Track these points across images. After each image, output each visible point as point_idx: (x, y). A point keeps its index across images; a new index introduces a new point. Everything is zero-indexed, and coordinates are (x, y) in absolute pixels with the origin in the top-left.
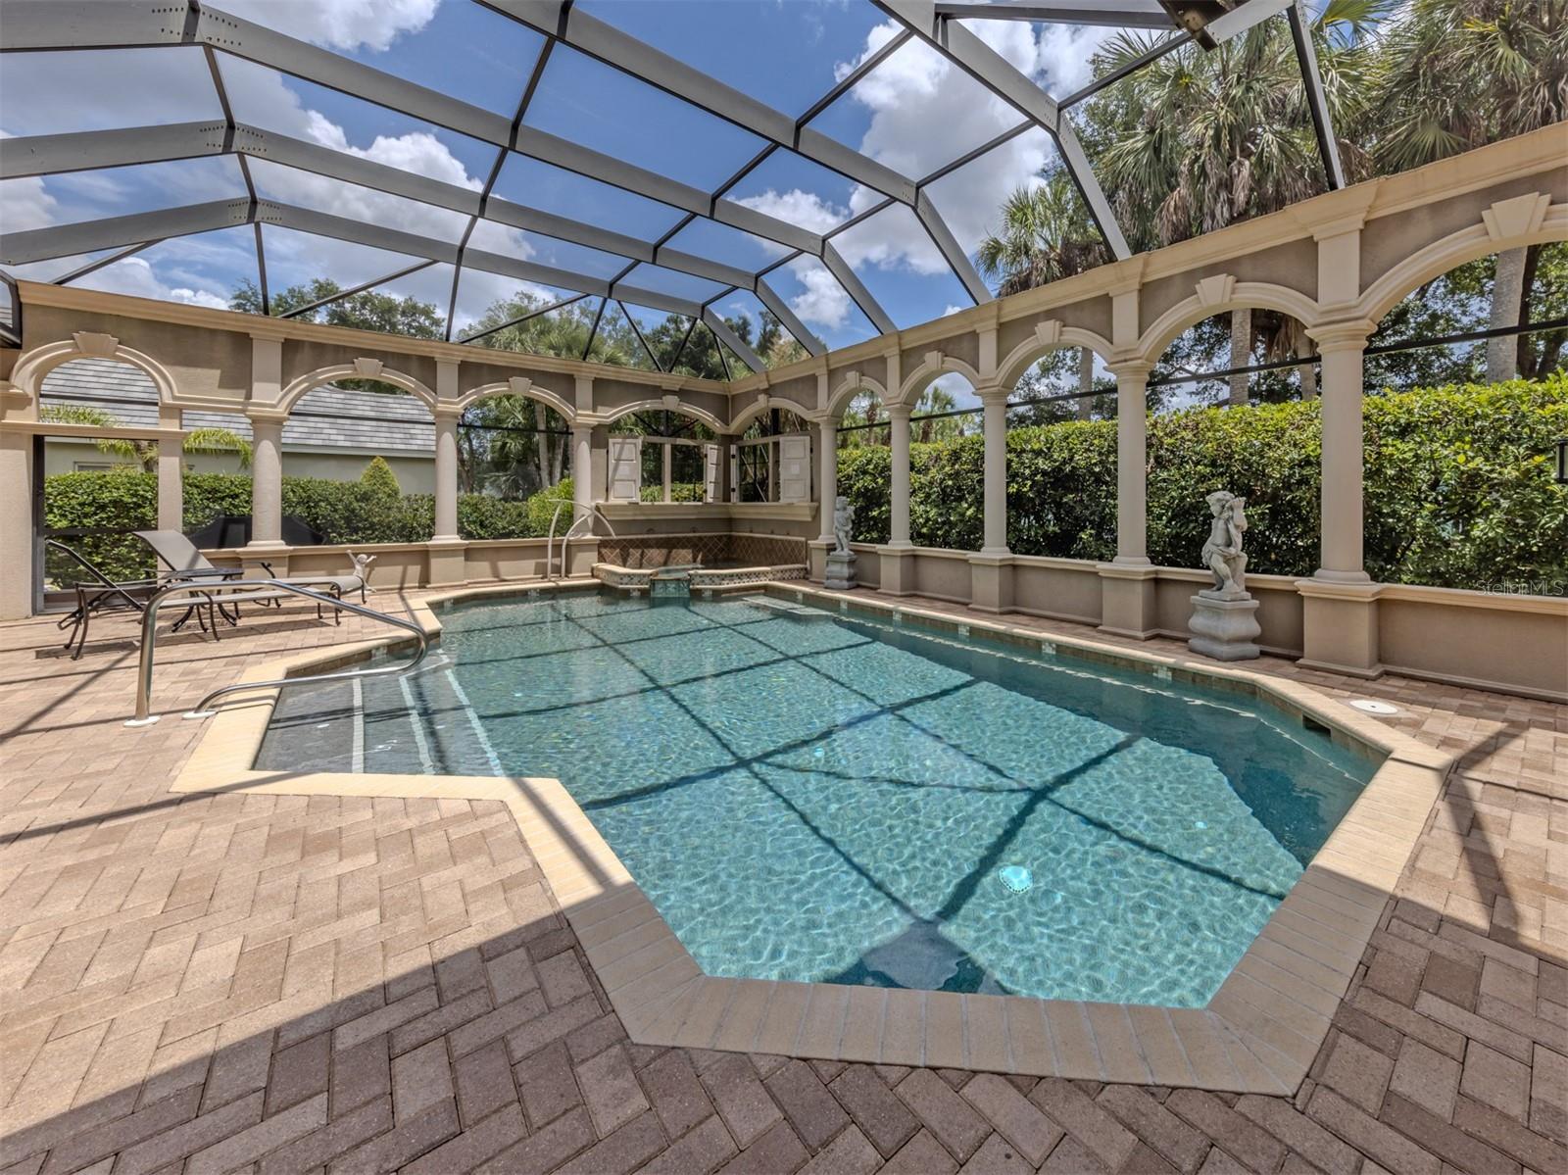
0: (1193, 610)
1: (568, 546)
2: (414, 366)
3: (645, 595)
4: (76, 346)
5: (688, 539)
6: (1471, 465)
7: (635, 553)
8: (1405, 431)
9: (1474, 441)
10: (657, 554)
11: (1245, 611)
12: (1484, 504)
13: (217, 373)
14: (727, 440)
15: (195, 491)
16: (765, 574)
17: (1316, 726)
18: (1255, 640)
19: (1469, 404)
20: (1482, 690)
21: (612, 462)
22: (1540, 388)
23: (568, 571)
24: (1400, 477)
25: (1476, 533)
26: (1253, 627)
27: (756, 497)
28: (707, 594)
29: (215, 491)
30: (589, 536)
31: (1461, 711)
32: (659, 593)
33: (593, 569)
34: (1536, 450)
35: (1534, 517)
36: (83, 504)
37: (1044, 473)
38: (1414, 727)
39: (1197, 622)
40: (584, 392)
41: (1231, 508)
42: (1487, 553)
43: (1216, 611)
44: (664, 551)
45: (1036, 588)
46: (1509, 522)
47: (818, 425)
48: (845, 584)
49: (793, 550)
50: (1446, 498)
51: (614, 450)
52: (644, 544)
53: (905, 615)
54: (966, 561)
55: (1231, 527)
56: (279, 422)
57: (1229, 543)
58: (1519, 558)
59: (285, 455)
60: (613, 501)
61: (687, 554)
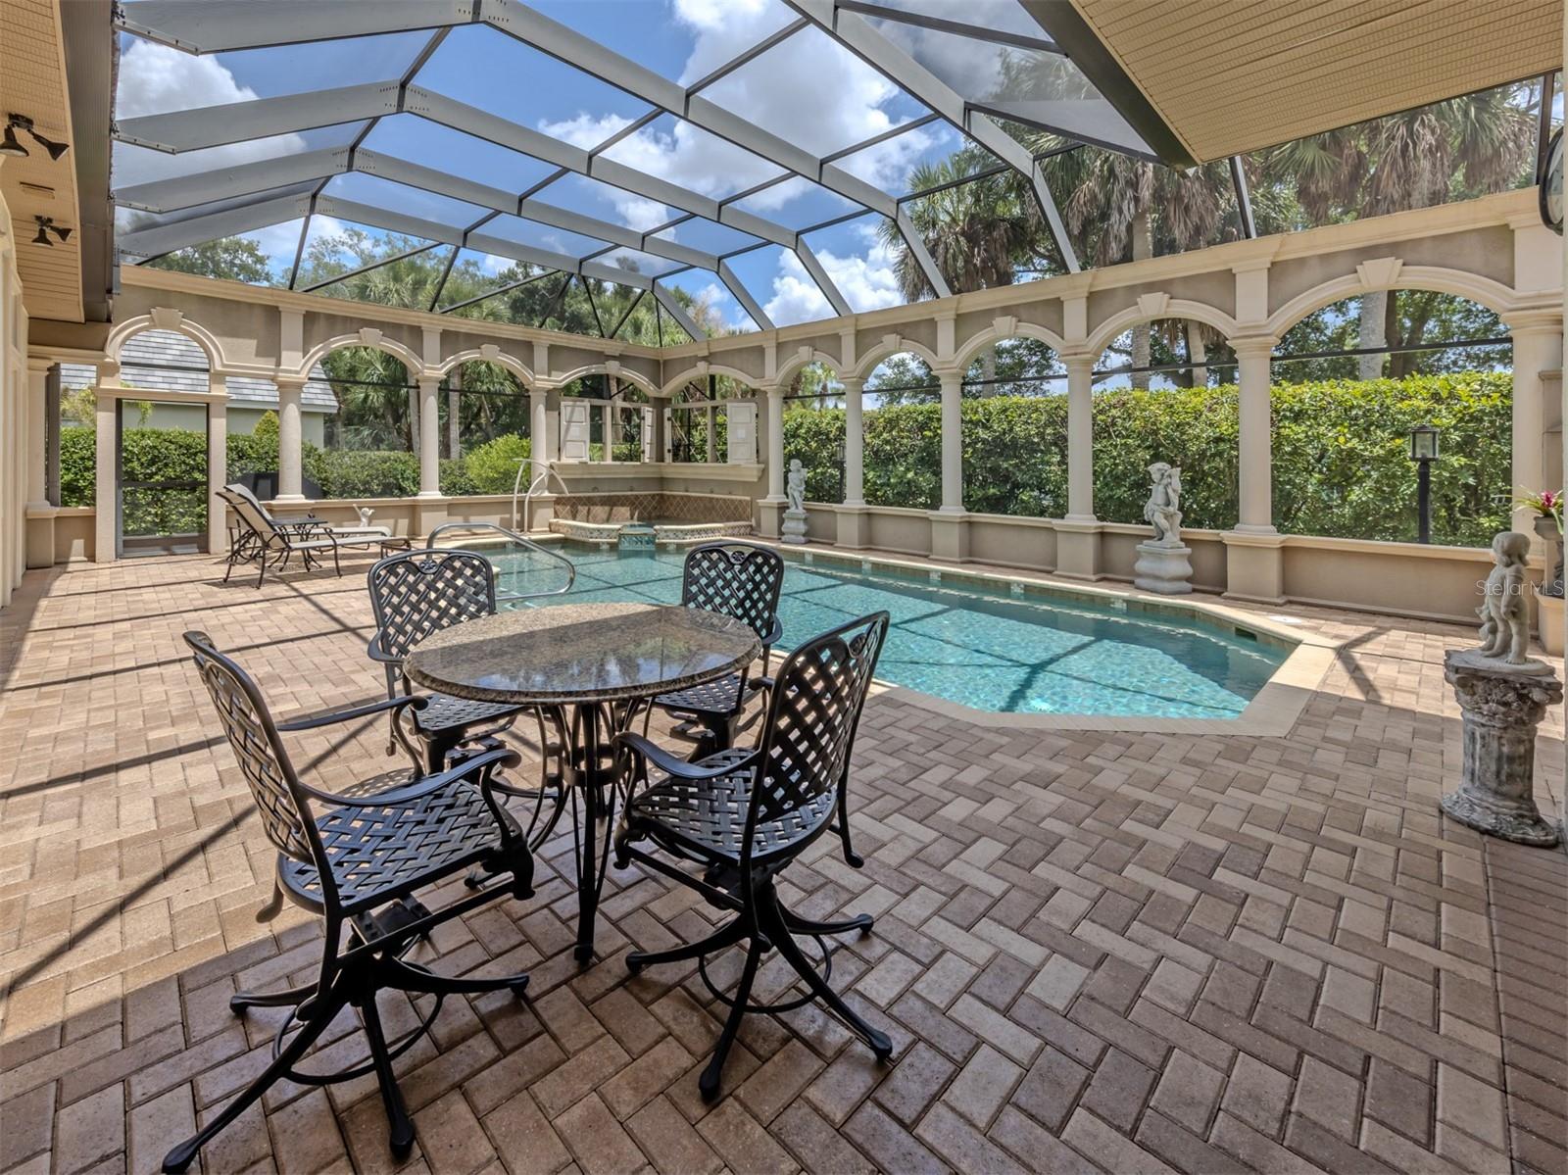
0: (1138, 556)
1: (530, 502)
2: (405, 334)
3: (613, 547)
4: (152, 319)
5: (626, 497)
6: (1349, 445)
7: (583, 510)
8: (1298, 416)
9: (1351, 426)
10: (600, 511)
11: (1181, 556)
12: (1359, 474)
13: (253, 343)
14: (660, 403)
15: (173, 447)
16: (718, 530)
17: (1245, 634)
18: (1188, 579)
19: (1347, 396)
20: (1359, 611)
21: (564, 423)
22: (1400, 385)
23: (530, 527)
24: (1295, 452)
25: (1353, 497)
26: (1186, 569)
27: (688, 459)
28: (672, 548)
29: (188, 447)
30: (546, 494)
31: (1345, 622)
32: (625, 546)
33: (550, 525)
34: (1400, 434)
35: (1395, 486)
36: (82, 459)
37: (984, 441)
38: (1315, 629)
39: (1142, 566)
40: (541, 357)
41: (1170, 476)
42: (1361, 514)
43: (1158, 556)
44: (607, 508)
45: (989, 540)
46: (1378, 489)
47: (766, 393)
48: (803, 539)
49: (736, 508)
50: (1329, 469)
51: (565, 412)
52: (590, 502)
53: (874, 564)
54: (927, 519)
55: (1170, 491)
56: (299, 386)
57: (1168, 503)
58: (1386, 517)
59: (304, 414)
60: (565, 460)
61: (625, 511)
